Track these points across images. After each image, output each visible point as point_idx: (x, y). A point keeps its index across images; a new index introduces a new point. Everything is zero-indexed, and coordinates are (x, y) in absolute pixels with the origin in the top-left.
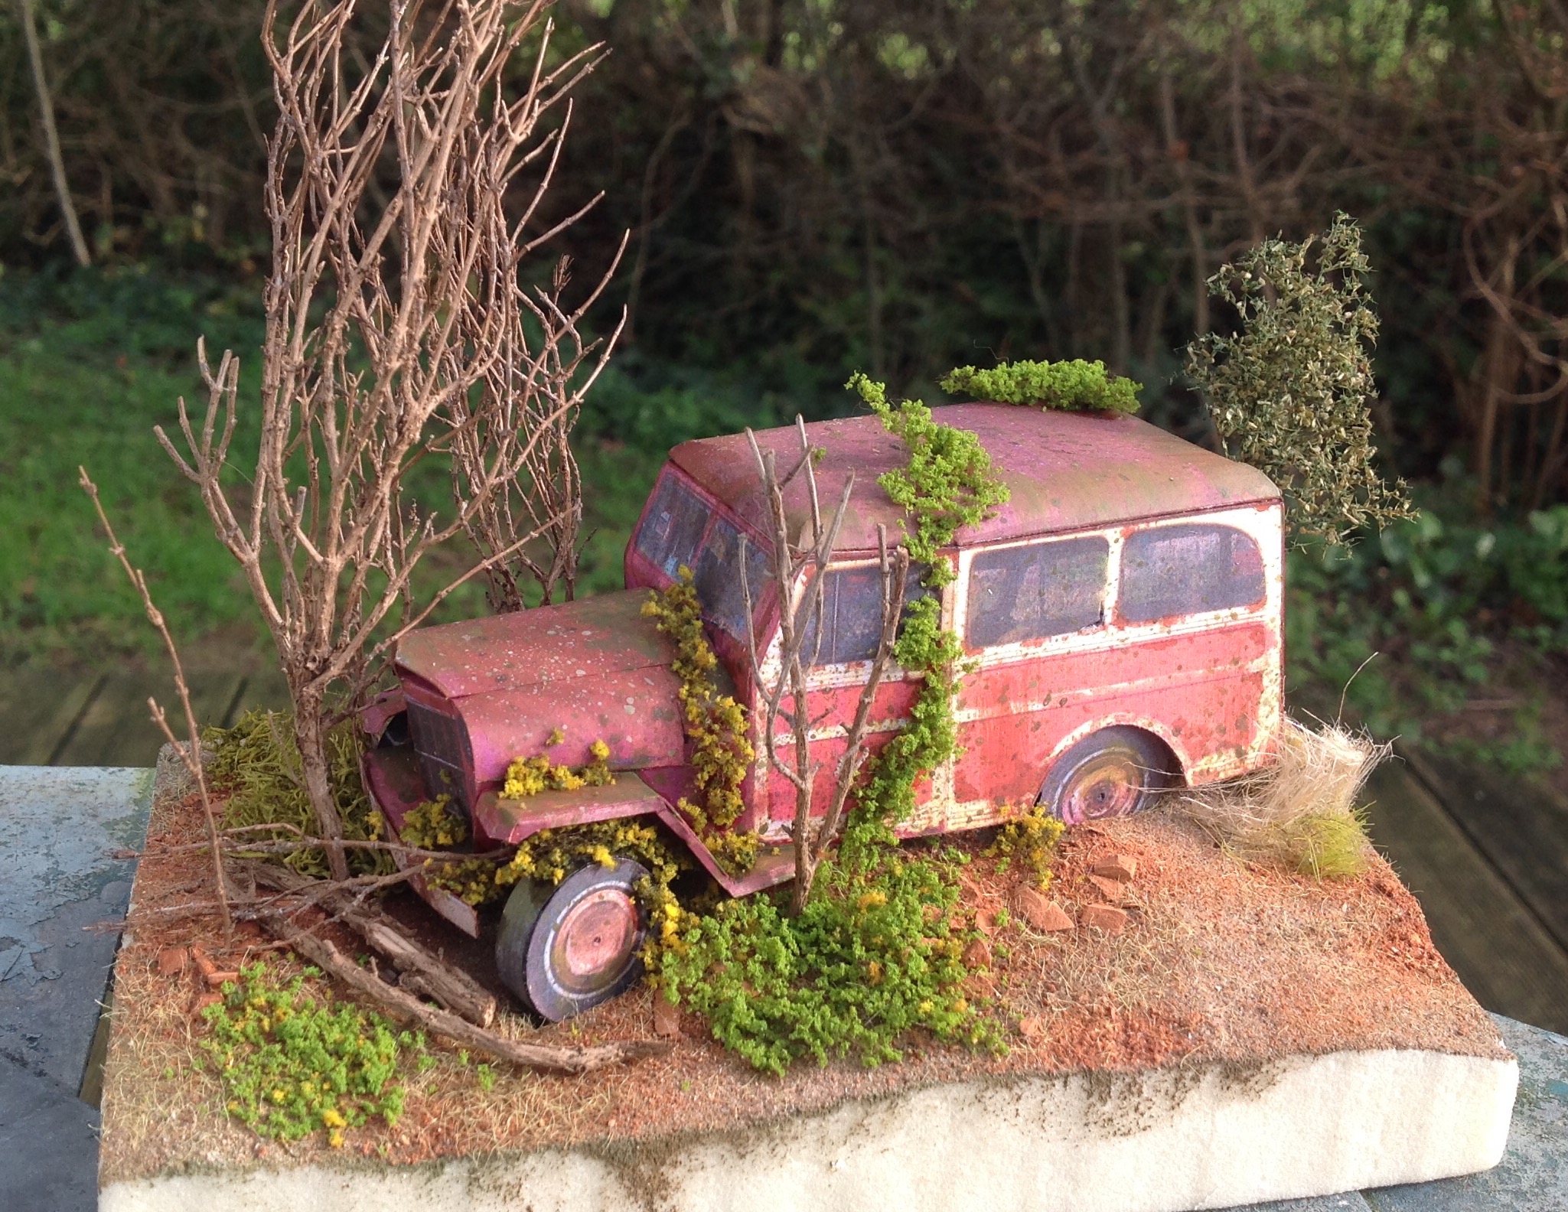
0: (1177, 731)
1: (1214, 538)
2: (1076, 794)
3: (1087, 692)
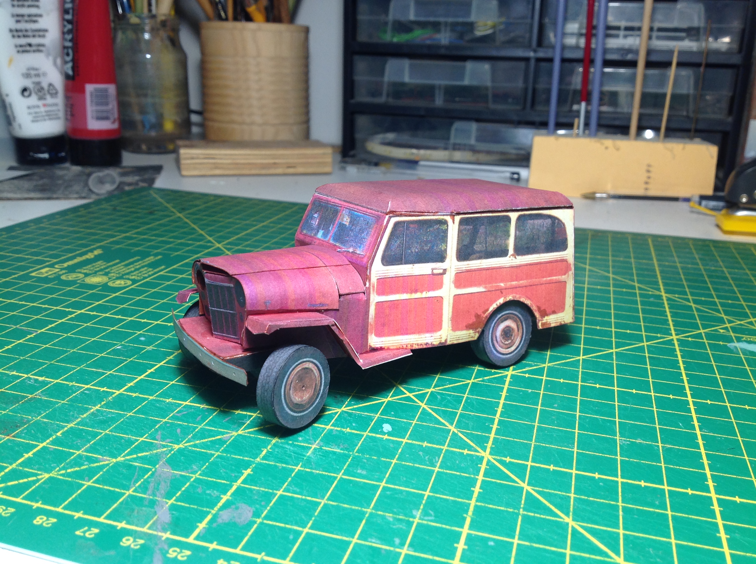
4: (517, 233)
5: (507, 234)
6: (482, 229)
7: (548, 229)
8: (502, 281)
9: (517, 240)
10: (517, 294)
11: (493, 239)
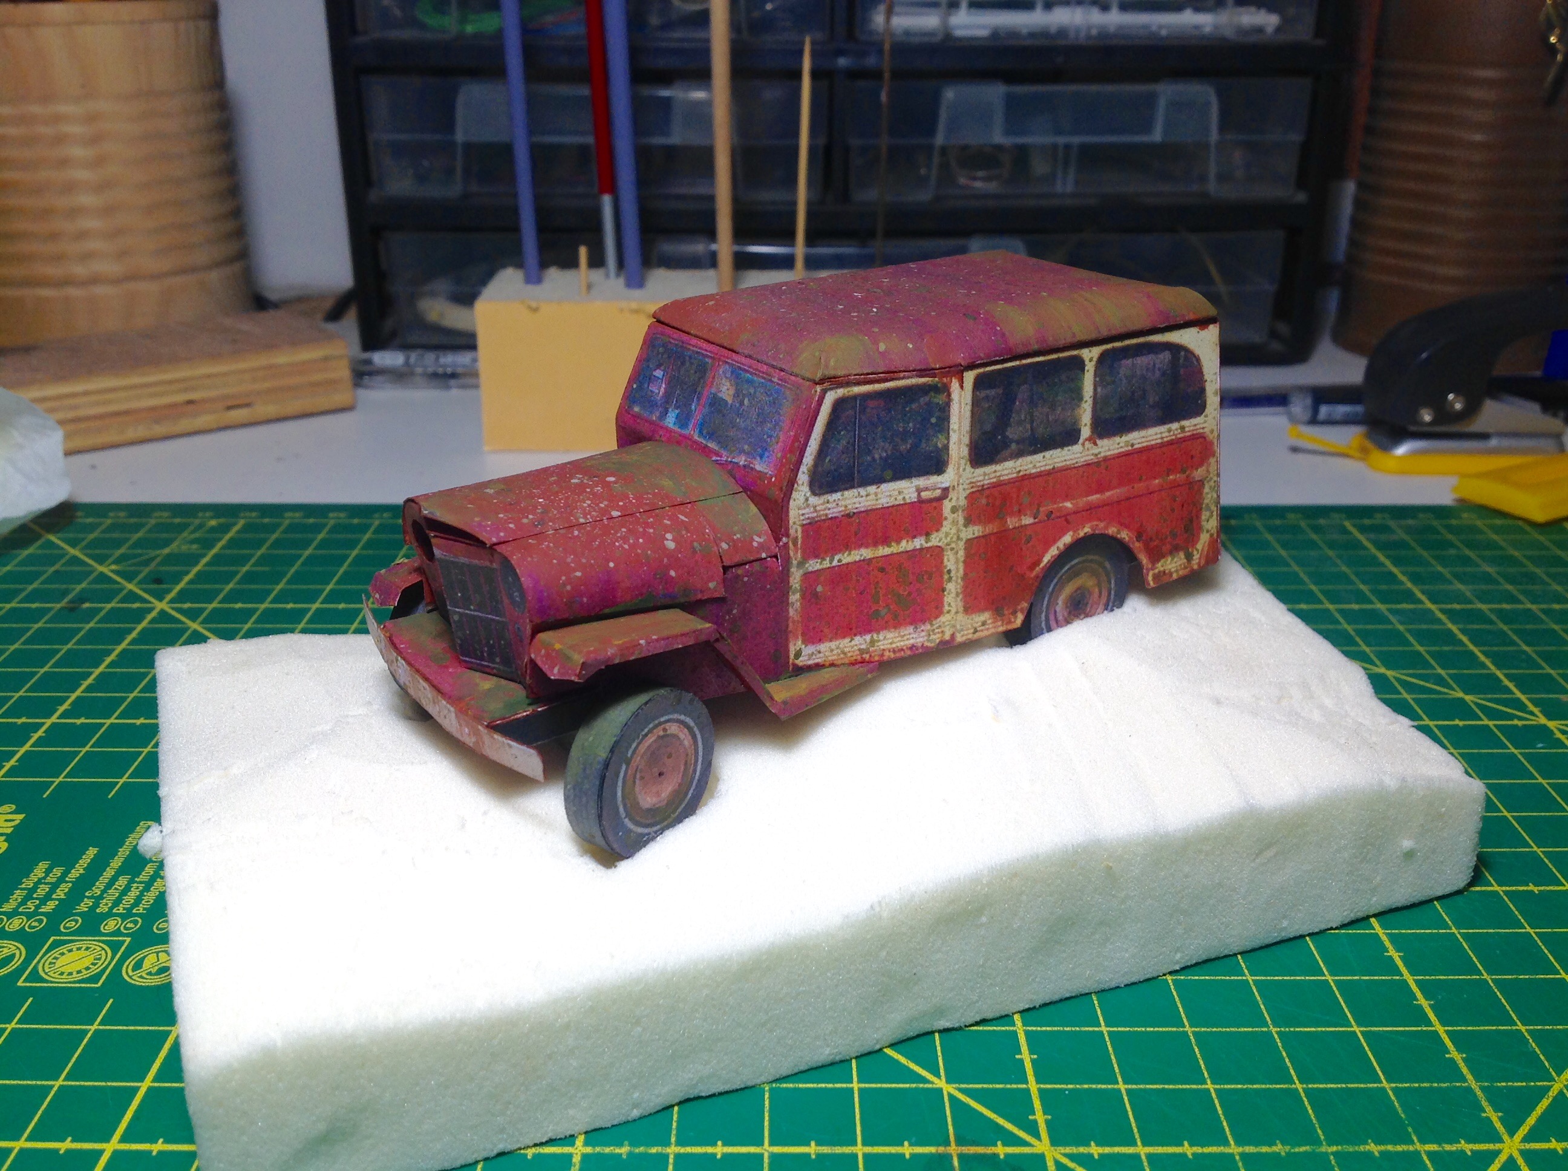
0: (1139, 537)
1: (1166, 356)
2: (1060, 602)
3: (1068, 505)
4: (1099, 389)
5: (1077, 396)
6: (1023, 392)
7: (1164, 374)
8: (1067, 498)
9: (1098, 406)
10: (1100, 520)
11: (1046, 410)
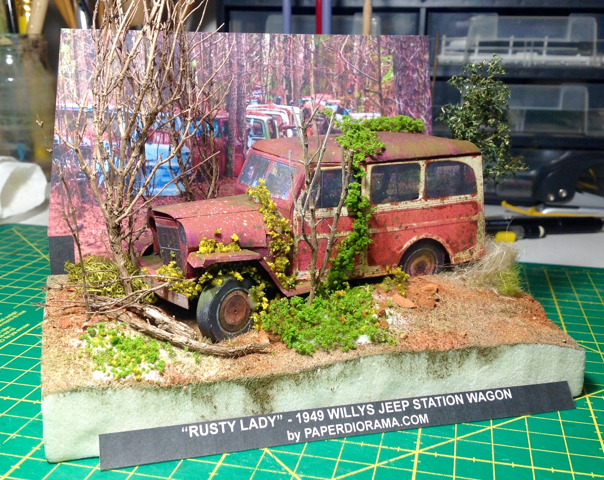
0: (448, 242)
1: (458, 167)
3: (415, 224)
4: (427, 178)
5: (418, 179)
6: (393, 176)
7: (457, 174)
8: (414, 221)
9: (427, 185)
10: (429, 233)
11: (404, 184)
